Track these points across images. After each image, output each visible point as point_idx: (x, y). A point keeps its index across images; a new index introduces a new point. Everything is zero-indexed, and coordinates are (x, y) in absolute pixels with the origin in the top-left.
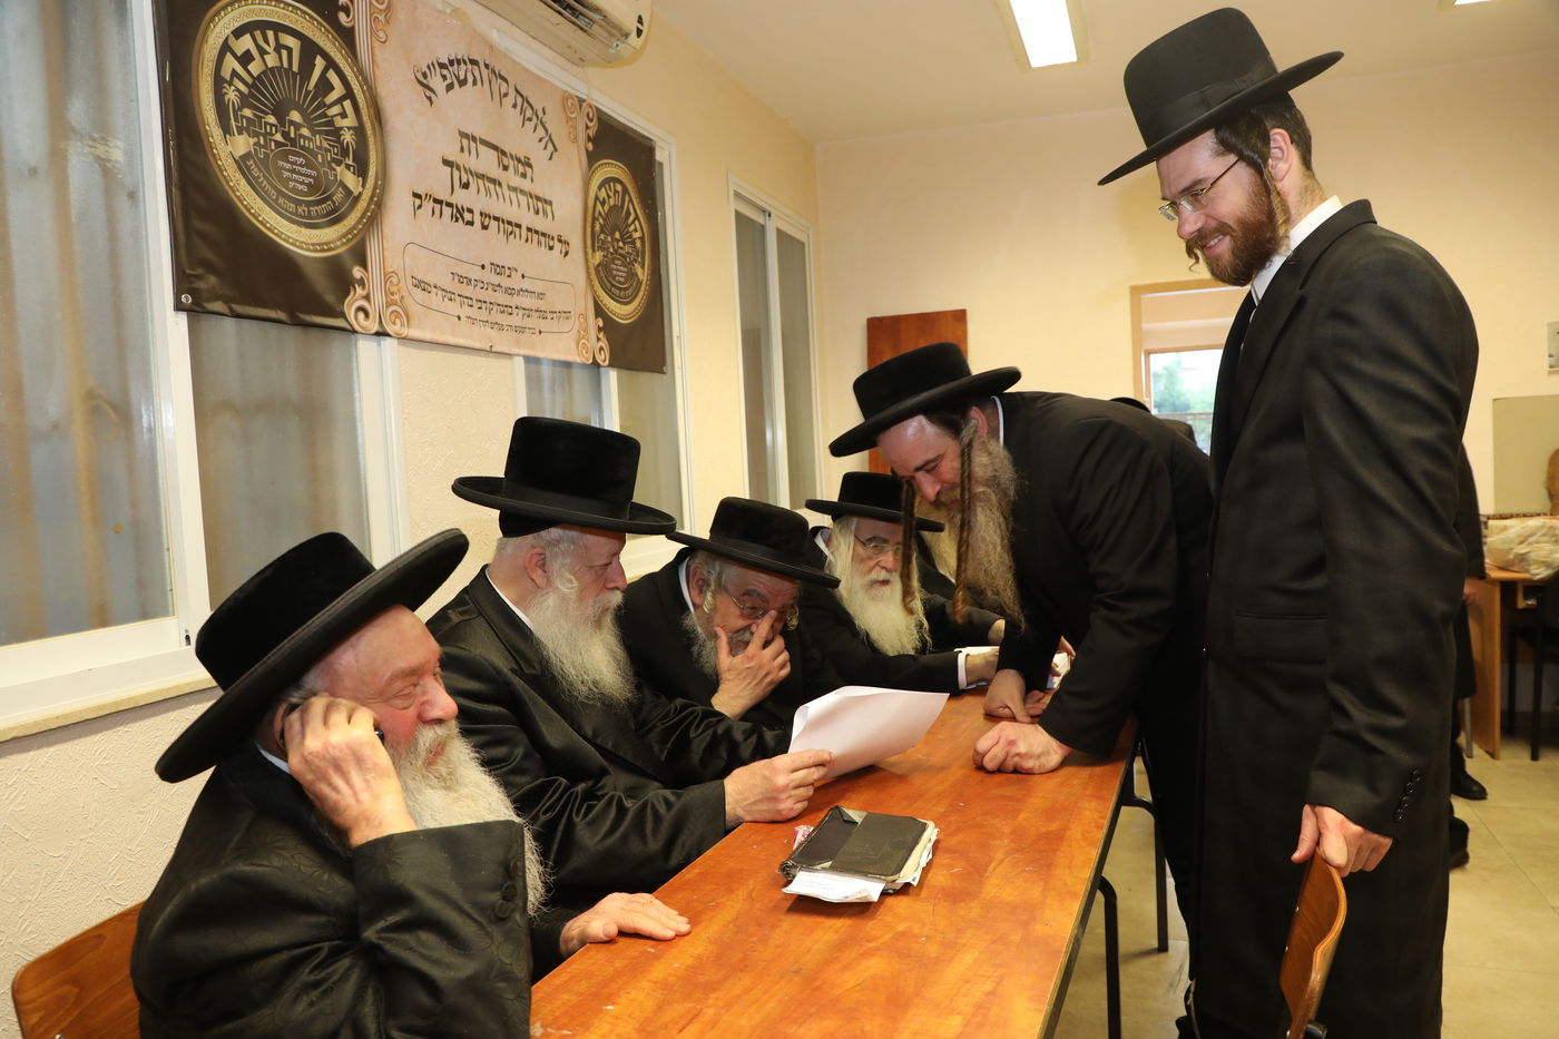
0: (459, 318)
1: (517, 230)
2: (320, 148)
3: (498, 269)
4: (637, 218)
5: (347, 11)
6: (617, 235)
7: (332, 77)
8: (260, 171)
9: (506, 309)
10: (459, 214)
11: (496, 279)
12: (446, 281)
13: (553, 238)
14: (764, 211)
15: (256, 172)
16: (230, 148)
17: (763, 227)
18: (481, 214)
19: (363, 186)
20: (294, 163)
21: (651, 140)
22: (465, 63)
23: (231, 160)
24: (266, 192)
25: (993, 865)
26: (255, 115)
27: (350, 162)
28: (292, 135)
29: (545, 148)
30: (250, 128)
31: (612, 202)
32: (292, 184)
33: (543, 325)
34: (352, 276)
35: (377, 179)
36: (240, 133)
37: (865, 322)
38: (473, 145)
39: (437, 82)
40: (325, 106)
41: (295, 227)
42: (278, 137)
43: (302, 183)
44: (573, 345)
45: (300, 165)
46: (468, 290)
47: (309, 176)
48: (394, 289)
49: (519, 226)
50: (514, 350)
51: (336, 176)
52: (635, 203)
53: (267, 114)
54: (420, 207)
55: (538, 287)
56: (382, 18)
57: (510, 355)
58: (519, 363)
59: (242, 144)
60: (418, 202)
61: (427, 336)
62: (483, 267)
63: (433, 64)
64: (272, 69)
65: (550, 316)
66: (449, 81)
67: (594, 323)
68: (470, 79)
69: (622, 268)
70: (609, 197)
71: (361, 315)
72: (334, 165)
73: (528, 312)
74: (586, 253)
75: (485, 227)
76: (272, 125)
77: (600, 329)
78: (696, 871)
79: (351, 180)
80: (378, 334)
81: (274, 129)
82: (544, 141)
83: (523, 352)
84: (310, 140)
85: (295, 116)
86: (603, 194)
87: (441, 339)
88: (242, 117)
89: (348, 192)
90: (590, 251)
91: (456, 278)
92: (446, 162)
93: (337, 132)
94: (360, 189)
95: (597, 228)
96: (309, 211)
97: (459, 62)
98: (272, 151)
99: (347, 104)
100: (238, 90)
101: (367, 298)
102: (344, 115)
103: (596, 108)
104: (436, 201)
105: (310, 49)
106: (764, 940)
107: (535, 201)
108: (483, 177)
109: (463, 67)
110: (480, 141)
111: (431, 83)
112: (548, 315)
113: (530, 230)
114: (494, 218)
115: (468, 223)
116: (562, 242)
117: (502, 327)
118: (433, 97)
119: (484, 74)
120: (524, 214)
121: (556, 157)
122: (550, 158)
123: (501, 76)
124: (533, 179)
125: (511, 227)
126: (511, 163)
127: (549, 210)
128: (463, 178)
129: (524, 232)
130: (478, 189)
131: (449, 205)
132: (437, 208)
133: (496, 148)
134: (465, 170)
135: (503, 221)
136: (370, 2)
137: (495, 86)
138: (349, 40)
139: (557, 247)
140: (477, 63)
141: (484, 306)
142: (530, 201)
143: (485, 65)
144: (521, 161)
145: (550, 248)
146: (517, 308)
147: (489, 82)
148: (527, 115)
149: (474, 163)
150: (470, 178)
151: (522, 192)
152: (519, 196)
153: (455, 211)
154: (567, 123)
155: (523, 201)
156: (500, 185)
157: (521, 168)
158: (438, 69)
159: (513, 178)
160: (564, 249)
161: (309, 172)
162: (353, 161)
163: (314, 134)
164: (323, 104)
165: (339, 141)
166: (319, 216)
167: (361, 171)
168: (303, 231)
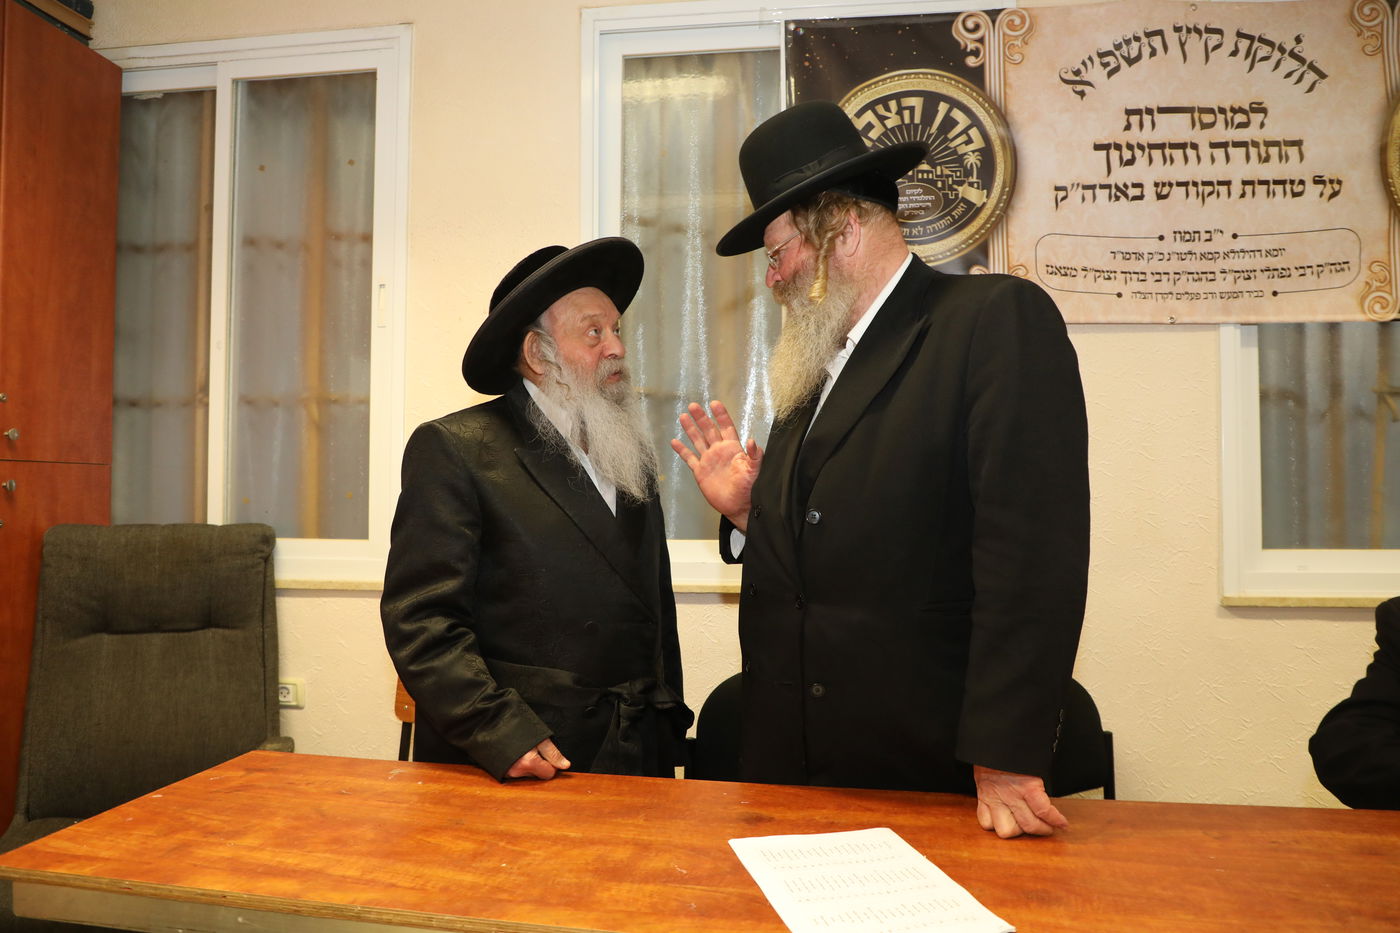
0: (1119, 295)
1: (1223, 189)
2: (941, 176)
3: (1189, 236)
5: (976, 53)
7: (957, 114)
9: (1210, 276)
10: (1120, 192)
11: (1184, 247)
12: (1104, 262)
13: (1302, 183)
18: (1156, 185)
19: (988, 196)
20: (912, 196)
22: (1137, 39)
27: (975, 179)
29: (1299, 81)
33: (1279, 284)
35: (1004, 187)
38: (1147, 119)
39: (1096, 73)
40: (949, 140)
45: (918, 195)
46: (1135, 265)
47: (928, 201)
49: (1228, 183)
50: (1221, 319)
51: (957, 195)
54: (1064, 199)
55: (1267, 244)
56: (1018, 43)
57: (1213, 325)
58: (1230, 336)
60: (1062, 194)
62: (1161, 238)
63: (1090, 59)
64: (892, 130)
65: (1297, 273)
66: (1113, 66)
68: (1146, 51)
72: (955, 187)
73: (1247, 274)
75: (1160, 197)
79: (974, 195)
82: (1296, 76)
83: (1234, 319)
84: (928, 172)
89: (970, 204)
91: (1119, 257)
92: (1098, 147)
93: (960, 159)
94: (985, 200)
97: (1128, 42)
99: (973, 131)
104: (1085, 187)
105: (931, 100)
107: (1263, 149)
108: (1161, 146)
109: (1135, 45)
110: (1162, 110)
111: (1086, 77)
112: (1293, 272)
113: (1251, 183)
114: (1179, 184)
115: (1135, 198)
116: (1323, 182)
117: (1196, 296)
118: (1087, 89)
119: (1172, 39)
120: (1239, 168)
121: (1322, 85)
122: (1311, 89)
123: (1209, 30)
124: (1262, 125)
125: (1209, 188)
126: (1221, 117)
127: (1293, 151)
128: (1127, 155)
129: (1236, 188)
130: (1151, 161)
131: (1103, 187)
132: (1089, 193)
133: (1189, 110)
134: (1130, 147)
135: (1195, 184)
136: (1004, 34)
137: (1195, 44)
138: (976, 77)
139: (1312, 190)
140: (1160, 33)
141: (1164, 278)
142: (1253, 151)
143: (1177, 29)
144: (1241, 110)
145: (1295, 195)
146: (1223, 272)
147: (1182, 45)
148: (1260, 54)
149: (1147, 136)
150: (1138, 153)
151: (1237, 144)
152: (1231, 150)
153: (1114, 190)
154: (1359, 35)
155: (1238, 153)
156: (1195, 146)
157: (1240, 118)
158: (1096, 60)
159: (1221, 133)
160: (1328, 191)
161: (926, 198)
162: (977, 178)
163: (934, 166)
164: (946, 140)
165: (962, 165)
166: (935, 232)
167: (986, 184)
168: (916, 247)
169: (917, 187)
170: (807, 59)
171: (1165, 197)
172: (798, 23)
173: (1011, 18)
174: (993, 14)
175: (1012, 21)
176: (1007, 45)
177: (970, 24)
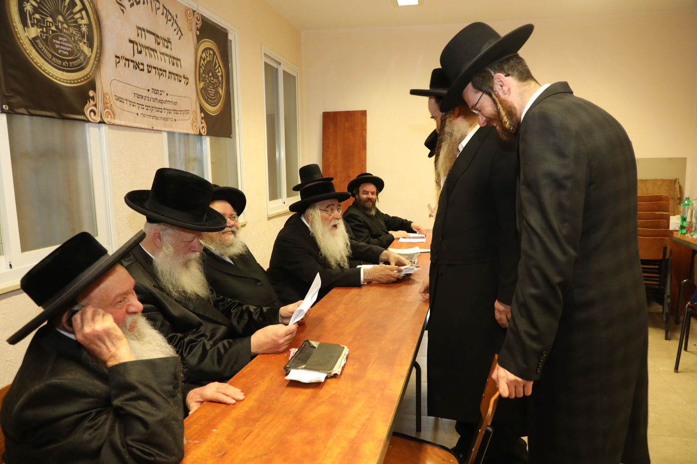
0: (137, 114)
1: (164, 73)
2: (73, 34)
3: (156, 91)
4: (219, 66)
6: (211, 74)
8: (43, 45)
9: (159, 110)
10: (137, 65)
11: (154, 96)
12: (131, 97)
13: (181, 77)
14: (278, 62)
15: (41, 45)
16: (27, 34)
17: (277, 69)
18: (148, 65)
19: (92, 52)
20: (62, 41)
21: (226, 29)
23: (27, 40)
24: (46, 56)
25: (370, 364)
26: (41, 17)
27: (86, 41)
28: (60, 27)
29: (177, 34)
30: (39, 24)
31: (208, 59)
32: (60, 51)
33: (176, 117)
34: (89, 96)
35: (98, 49)
36: (33, 26)
37: (322, 114)
38: (143, 33)
39: (126, 3)
40: (73, 13)
42: (53, 28)
43: (66, 51)
44: (191, 126)
45: (65, 42)
46: (141, 101)
47: (69, 47)
48: (107, 101)
49: (165, 71)
50: (163, 129)
51: (80, 48)
52: (219, 59)
53: (47, 16)
54: (119, 62)
55: (174, 99)
57: (160, 131)
58: (165, 135)
59: (34, 32)
60: (118, 60)
61: (123, 123)
62: (149, 90)
65: (179, 112)
66: (131, 2)
67: (200, 115)
68: (142, 1)
69: (212, 90)
70: (207, 57)
71: (92, 114)
72: (79, 42)
73: (169, 111)
74: (196, 83)
75: (149, 72)
76: (50, 22)
77: (202, 118)
78: (248, 369)
79: (86, 50)
80: (100, 122)
81: (51, 24)
82: (177, 30)
83: (167, 129)
84: (68, 30)
85: (60, 18)
86: (204, 55)
87: (129, 124)
88: (34, 18)
89: (85, 55)
90: (198, 82)
91: (136, 96)
92: (131, 41)
93: (79, 26)
95: (202, 71)
96: (69, 64)
98: (50, 35)
99: (84, 13)
100: (32, 5)
101: (95, 105)
102: (82, 18)
103: (201, 15)
104: (126, 60)
106: (277, 399)
107: (172, 59)
108: (148, 48)
110: (147, 31)
111: (123, 3)
113: (170, 73)
114: (154, 67)
115: (141, 70)
116: (185, 78)
117: (157, 118)
118: (124, 9)
120: (168, 65)
121: (182, 38)
122: (179, 39)
124: (171, 49)
125: (161, 71)
126: (161, 41)
127: (179, 63)
128: (139, 48)
129: (167, 74)
130: (146, 54)
131: (132, 61)
132: (127, 62)
133: (154, 35)
134: (140, 45)
135: (158, 69)
137: (154, 5)
139: (183, 80)
141: (149, 108)
142: (170, 59)
144: (166, 40)
145: (179, 81)
146: (164, 109)
147: (151, 3)
148: (168, 18)
149: (144, 41)
150: (142, 49)
151: (166, 55)
152: (165, 57)
153: (135, 64)
154: (187, 21)
155: (167, 59)
156: (156, 52)
157: (166, 44)
159: (162, 48)
160: (186, 82)
161: (69, 45)
162: (87, 40)
163: (70, 27)
165: (80, 31)
166: (73, 67)
167: (90, 45)
168: (65, 73)
169: (64, 37)
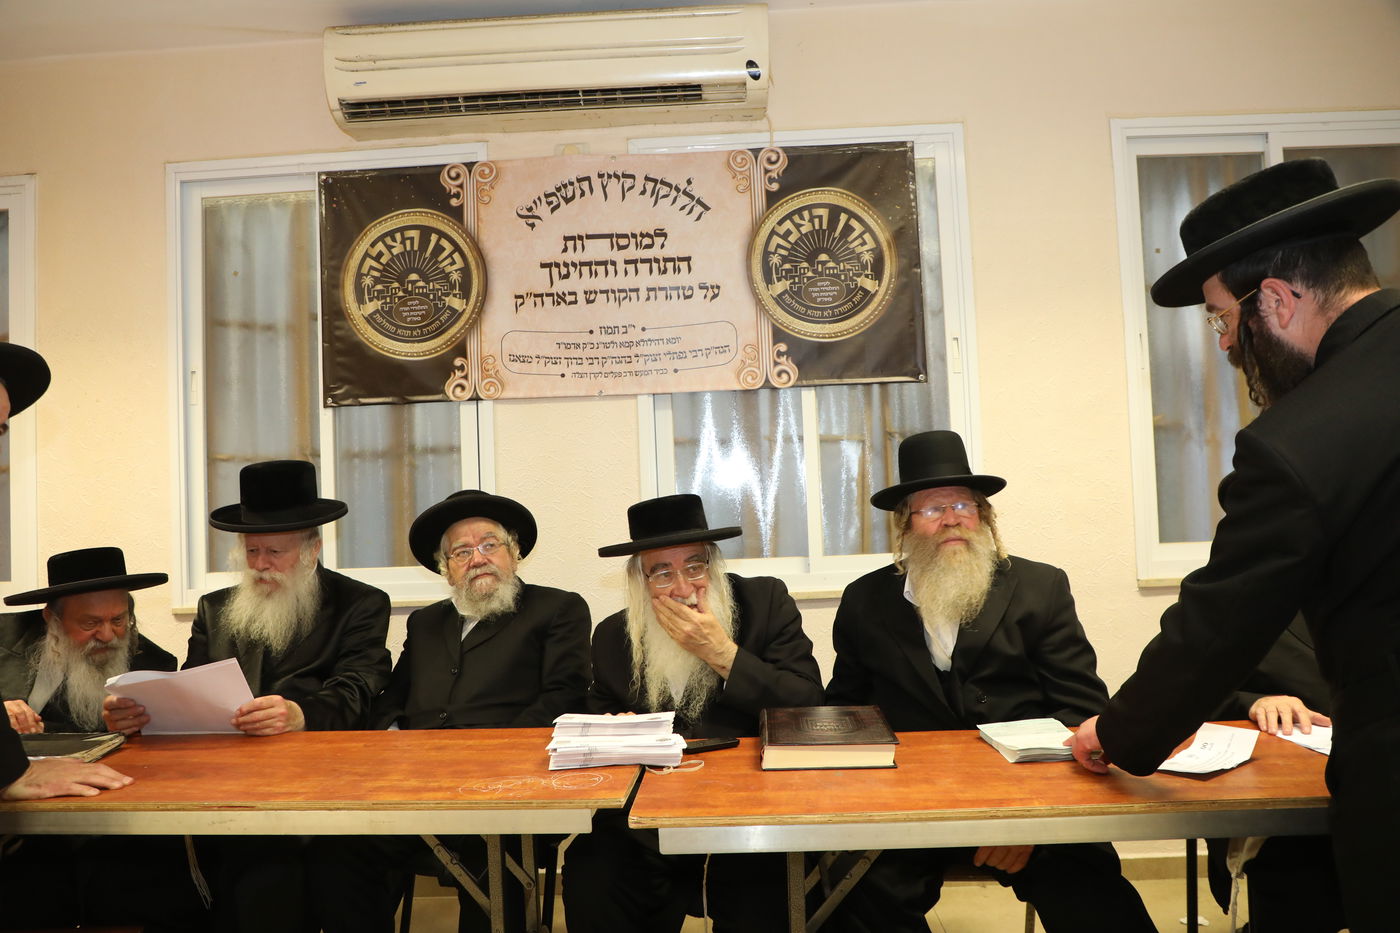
0: (563, 375)
1: (634, 295)
2: (433, 290)
3: (610, 330)
4: (867, 231)
5: (457, 196)
6: (822, 258)
7: (444, 243)
8: (384, 318)
9: (623, 359)
10: (559, 299)
11: (607, 339)
12: (551, 351)
13: (691, 288)
14: (1261, 134)
15: (379, 320)
16: (363, 311)
17: (1257, 155)
18: (586, 293)
19: (467, 304)
20: (412, 305)
21: (903, 142)
22: (572, 183)
23: (362, 319)
24: (387, 330)
26: (384, 286)
27: (457, 292)
28: (410, 289)
29: (690, 213)
31: (807, 229)
32: (407, 319)
33: (678, 364)
34: (452, 365)
35: (478, 297)
36: (371, 300)
38: (579, 243)
39: (543, 210)
40: (440, 262)
41: (408, 345)
42: (401, 294)
43: (418, 316)
44: (734, 375)
45: (416, 305)
46: (578, 353)
47: (423, 310)
48: (490, 367)
49: (637, 290)
50: (634, 391)
51: (444, 304)
52: (864, 217)
54: (521, 304)
55: (667, 334)
56: (487, 187)
57: (635, 396)
59: (371, 307)
60: (520, 301)
61: (526, 394)
62: (591, 332)
63: (539, 199)
64: (397, 256)
65: (690, 355)
66: (555, 204)
67: (771, 349)
68: (578, 193)
69: (829, 288)
70: (801, 226)
71: (459, 390)
72: (443, 297)
74: (754, 289)
75: (589, 302)
76: (395, 288)
77: (781, 354)
79: (456, 303)
82: (688, 209)
83: (646, 391)
84: (424, 287)
85: (416, 276)
88: (373, 290)
89: (454, 311)
90: (761, 285)
91: (563, 346)
92: (543, 266)
93: (447, 276)
94: (464, 307)
95: (776, 260)
96: (422, 331)
97: (565, 186)
98: (394, 303)
99: (457, 255)
100: (373, 276)
101: (463, 377)
102: (453, 263)
103: (785, 148)
104: (536, 296)
105: (425, 232)
107: (662, 264)
108: (589, 264)
109: (570, 188)
110: (589, 237)
111: (536, 212)
112: (688, 354)
113: (653, 289)
114: (602, 292)
115: (571, 303)
116: (707, 288)
117: (619, 375)
118: (536, 221)
119: (596, 183)
120: (645, 279)
121: (707, 215)
122: (699, 218)
123: (625, 176)
124: (663, 246)
125: (623, 294)
126: (633, 241)
127: (683, 265)
128: (564, 271)
129: (643, 294)
130: (581, 275)
131: (548, 295)
132: (539, 300)
133: (610, 236)
134: (566, 265)
135: (613, 292)
136: (477, 181)
137: (614, 187)
138: (457, 214)
139: (699, 294)
140: (588, 179)
141: (595, 361)
142: (655, 266)
143: (601, 176)
144: (648, 235)
145: (687, 297)
146: (637, 356)
147: (604, 188)
148: (661, 193)
149: (578, 257)
150: (572, 269)
151: (643, 261)
152: (639, 265)
153: (556, 297)
154: (734, 178)
155: (643, 268)
156: (614, 263)
157: (647, 241)
158: (543, 199)
159: (633, 252)
160: (710, 294)
161: (423, 307)
162: (459, 291)
163: (428, 283)
164: (436, 262)
165: (448, 281)
166: (429, 333)
167: (465, 294)
168: (416, 345)
169: (414, 299)
170: (335, 202)
171: (593, 301)
172: (328, 174)
173: (483, 168)
174: (470, 166)
175: (483, 171)
176: (480, 190)
177: (453, 174)
